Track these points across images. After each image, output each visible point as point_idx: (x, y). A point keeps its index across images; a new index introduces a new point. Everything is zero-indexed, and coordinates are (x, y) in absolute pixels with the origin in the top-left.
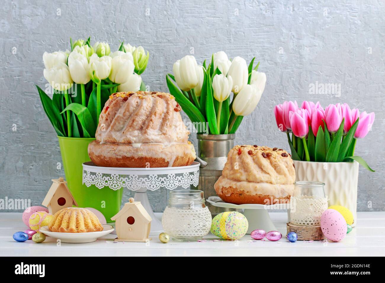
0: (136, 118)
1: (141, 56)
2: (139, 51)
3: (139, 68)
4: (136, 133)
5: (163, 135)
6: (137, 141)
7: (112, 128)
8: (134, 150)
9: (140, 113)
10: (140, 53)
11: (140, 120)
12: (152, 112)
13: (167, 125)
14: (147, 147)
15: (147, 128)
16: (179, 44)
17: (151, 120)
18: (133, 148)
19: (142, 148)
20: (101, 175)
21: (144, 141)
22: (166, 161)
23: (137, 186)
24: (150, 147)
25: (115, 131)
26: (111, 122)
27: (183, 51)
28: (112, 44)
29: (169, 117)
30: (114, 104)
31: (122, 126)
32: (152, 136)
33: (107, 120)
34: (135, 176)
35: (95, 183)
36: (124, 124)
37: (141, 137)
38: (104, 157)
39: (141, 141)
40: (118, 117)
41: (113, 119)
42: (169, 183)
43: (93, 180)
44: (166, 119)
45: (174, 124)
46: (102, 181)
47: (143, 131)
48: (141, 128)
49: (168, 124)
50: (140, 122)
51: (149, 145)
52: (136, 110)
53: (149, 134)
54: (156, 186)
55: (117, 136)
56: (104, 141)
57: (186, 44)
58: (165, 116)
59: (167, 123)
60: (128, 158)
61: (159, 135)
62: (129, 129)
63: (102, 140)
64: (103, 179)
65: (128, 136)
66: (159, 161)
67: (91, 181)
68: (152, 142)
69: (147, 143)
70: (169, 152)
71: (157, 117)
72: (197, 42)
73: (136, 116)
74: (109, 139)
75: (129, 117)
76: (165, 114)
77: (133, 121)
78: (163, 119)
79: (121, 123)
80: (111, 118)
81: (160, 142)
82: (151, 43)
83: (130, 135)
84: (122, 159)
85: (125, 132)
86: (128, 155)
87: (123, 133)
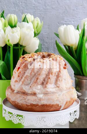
0: (39, 77)
1: (38, 24)
2: (37, 21)
3: (36, 32)
4: (39, 87)
5: (57, 88)
6: (40, 93)
7: (22, 83)
8: (38, 100)
9: (42, 74)
10: (37, 23)
11: (41, 78)
12: (50, 72)
13: (59, 80)
14: (47, 97)
15: (47, 84)
16: (59, 10)
17: (49, 78)
18: (38, 98)
19: (43, 98)
20: (16, 115)
21: (45, 93)
22: (60, 106)
23: (41, 124)
24: (49, 97)
25: (25, 85)
26: (22, 78)
27: (62, 14)
28: (17, 10)
29: (61, 75)
30: (23, 66)
31: (29, 82)
32: (50, 89)
33: (19, 76)
34: (39, 117)
35: (12, 119)
36: (31, 80)
37: (43, 90)
38: (18, 103)
39: (43, 93)
40: (27, 76)
41: (23, 76)
42: (62, 121)
43: (10, 117)
44: (59, 76)
45: (64, 78)
46: (17, 119)
47: (44, 86)
48: (43, 84)
49: (61, 79)
50: (42, 80)
51: (48, 95)
52: (39, 71)
53: (48, 88)
54: (54, 123)
55: (26, 89)
56: (17, 91)
57: (64, 10)
58: (58, 74)
59: (59, 79)
60: (34, 105)
61: (54, 87)
62: (34, 85)
63: (16, 90)
64: (18, 118)
65: (34, 90)
66: (55, 106)
67: (9, 118)
68: (50, 93)
69: (47, 94)
70: (62, 99)
71: (53, 76)
72: (70, 9)
73: (39, 76)
74: (21, 90)
75: (34, 76)
76: (58, 72)
77: (37, 79)
78: (57, 76)
79: (29, 80)
80: (22, 75)
81: (56, 93)
82: (42, 10)
83: (35, 88)
84: (30, 105)
85: (32, 86)
86: (34, 103)
87: (31, 87)
